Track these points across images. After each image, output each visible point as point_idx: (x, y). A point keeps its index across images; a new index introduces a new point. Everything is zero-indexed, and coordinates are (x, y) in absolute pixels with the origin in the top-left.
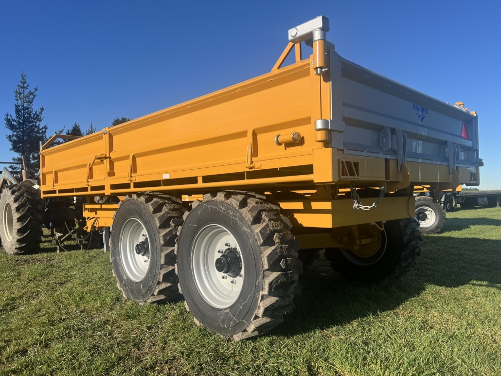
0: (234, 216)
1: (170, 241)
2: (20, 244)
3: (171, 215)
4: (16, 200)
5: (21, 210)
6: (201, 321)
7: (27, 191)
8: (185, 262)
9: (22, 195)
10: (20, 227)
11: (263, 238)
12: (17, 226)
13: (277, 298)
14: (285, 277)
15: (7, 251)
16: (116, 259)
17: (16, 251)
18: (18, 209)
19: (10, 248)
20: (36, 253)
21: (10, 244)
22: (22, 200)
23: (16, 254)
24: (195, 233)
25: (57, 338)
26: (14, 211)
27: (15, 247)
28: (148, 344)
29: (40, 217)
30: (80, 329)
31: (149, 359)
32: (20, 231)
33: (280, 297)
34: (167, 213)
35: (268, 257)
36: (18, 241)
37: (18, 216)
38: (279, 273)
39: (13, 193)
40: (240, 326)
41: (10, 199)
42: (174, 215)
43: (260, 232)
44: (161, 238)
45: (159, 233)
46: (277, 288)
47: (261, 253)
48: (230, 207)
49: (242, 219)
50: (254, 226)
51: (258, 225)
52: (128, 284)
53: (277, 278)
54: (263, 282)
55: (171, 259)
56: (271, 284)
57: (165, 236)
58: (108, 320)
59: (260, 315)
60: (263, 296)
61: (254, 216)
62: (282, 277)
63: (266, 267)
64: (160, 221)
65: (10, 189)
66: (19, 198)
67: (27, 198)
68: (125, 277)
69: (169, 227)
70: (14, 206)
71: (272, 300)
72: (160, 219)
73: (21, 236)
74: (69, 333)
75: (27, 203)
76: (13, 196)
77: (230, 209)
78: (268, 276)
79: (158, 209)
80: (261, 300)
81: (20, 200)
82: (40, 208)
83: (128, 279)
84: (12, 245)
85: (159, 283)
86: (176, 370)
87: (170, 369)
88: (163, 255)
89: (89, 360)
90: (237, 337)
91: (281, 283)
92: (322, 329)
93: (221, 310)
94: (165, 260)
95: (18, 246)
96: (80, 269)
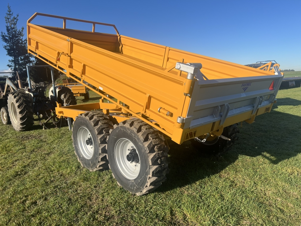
0: (135, 137)
1: (103, 141)
2: (22, 126)
3: (103, 127)
4: (17, 102)
5: (21, 107)
6: (121, 184)
7: (23, 96)
8: (112, 155)
9: (20, 98)
10: (21, 117)
11: (149, 150)
12: (20, 116)
13: (157, 178)
14: (160, 168)
15: (15, 129)
16: (76, 146)
17: (20, 129)
18: (19, 107)
19: (17, 128)
20: (32, 130)
21: (16, 125)
22: (20, 101)
23: (21, 131)
24: (116, 141)
25: (50, 194)
26: (17, 108)
27: (19, 128)
28: (95, 197)
29: (32, 110)
30: (61, 188)
31: (95, 207)
32: (21, 119)
33: (158, 177)
34: (101, 126)
35: (152, 159)
36: (21, 124)
37: (20, 110)
38: (158, 166)
39: (15, 97)
40: (139, 189)
41: (13, 101)
42: (105, 127)
43: (148, 146)
44: (99, 140)
45: (98, 137)
46: (156, 173)
47: (148, 157)
48: (132, 132)
49: (139, 139)
50: (145, 143)
51: (147, 142)
52: (83, 159)
53: (156, 169)
54: (149, 171)
55: (104, 151)
56: (153, 172)
57: (100, 139)
58: (75, 182)
59: (148, 186)
60: (149, 177)
61: (144, 137)
62: (159, 168)
63: (151, 164)
64: (98, 131)
65: (13, 95)
66: (19, 100)
67: (23, 100)
68: (81, 156)
69: (103, 134)
70: (17, 105)
71: (154, 178)
72: (98, 130)
73: (22, 121)
74: (56, 190)
75: (24, 103)
76: (15, 99)
77: (132, 133)
78: (152, 168)
79: (96, 124)
80: (149, 179)
81: (19, 101)
82: (31, 105)
83: (83, 157)
84: (18, 126)
85: (99, 162)
86: (108, 213)
87: (105, 212)
88: (100, 149)
89: (67, 208)
90: (138, 194)
91: (158, 171)
92: (181, 187)
93: (130, 180)
94: (102, 151)
95: (21, 127)
96: (57, 143)
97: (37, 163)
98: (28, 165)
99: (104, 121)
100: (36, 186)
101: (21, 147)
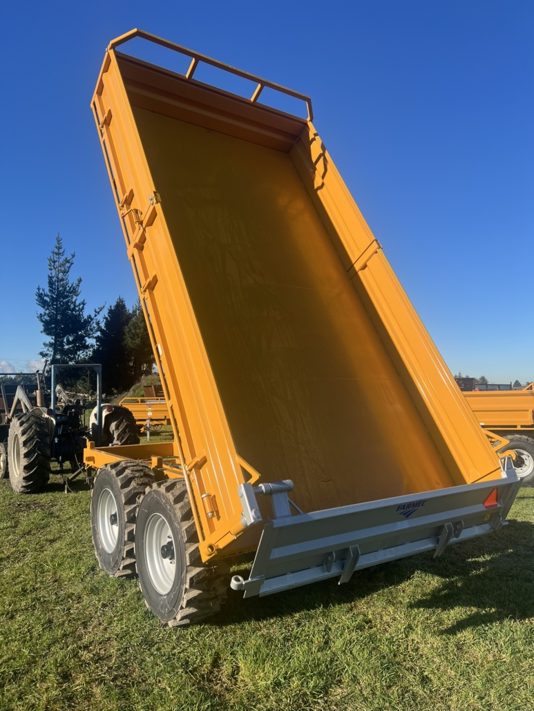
0: (170, 511)
1: (132, 520)
2: (26, 482)
3: (137, 491)
4: (23, 434)
5: (29, 444)
6: (150, 604)
7: (36, 423)
8: (140, 545)
9: (30, 427)
10: (26, 464)
11: (187, 536)
12: (24, 462)
13: (200, 592)
14: (207, 572)
15: (14, 487)
16: (94, 526)
17: (22, 489)
18: (25, 443)
19: (16, 486)
20: (43, 492)
21: (17, 480)
22: (30, 433)
23: (23, 492)
24: (147, 518)
25: (22, 610)
26: (21, 445)
27: (21, 486)
28: (96, 622)
29: (48, 452)
30: (45, 601)
31: (86, 640)
32: (26, 468)
33: (203, 591)
34: (135, 488)
35: (190, 554)
36: (24, 478)
37: (26, 451)
38: (202, 568)
39: (21, 424)
40: (171, 614)
41: (18, 431)
42: (141, 491)
43: (186, 530)
44: (125, 515)
45: (124, 510)
46: (198, 582)
47: (186, 550)
48: (167, 501)
49: (175, 515)
50: (184, 523)
51: (187, 522)
52: (102, 553)
53: (199, 574)
54: (186, 576)
55: (132, 537)
56: (191, 579)
57: (129, 513)
58: (73, 594)
59: (184, 607)
60: (186, 589)
61: (184, 513)
62: (204, 572)
63: (188, 564)
64: (125, 498)
65: (19, 419)
66: (27, 430)
67: (36, 430)
68: (100, 547)
69: (135, 504)
70: (22, 439)
71: (195, 593)
72: (126, 495)
73: (27, 473)
74: (34, 605)
75: (35, 437)
76: (22, 428)
77: (168, 503)
78: (191, 571)
79: (126, 484)
80: (185, 593)
81: (28, 432)
82: (48, 442)
83: (103, 549)
84: (19, 482)
85: (123, 559)
86: (105, 650)
87: (100, 649)
88: (126, 532)
89: (39, 635)
90: (171, 624)
91: (203, 578)
93: (162, 595)
94: (128, 538)
95: (24, 484)
97: (24, 556)
98: (8, 557)
99: (142, 479)
100: (5, 595)
101: (9, 524)
